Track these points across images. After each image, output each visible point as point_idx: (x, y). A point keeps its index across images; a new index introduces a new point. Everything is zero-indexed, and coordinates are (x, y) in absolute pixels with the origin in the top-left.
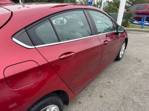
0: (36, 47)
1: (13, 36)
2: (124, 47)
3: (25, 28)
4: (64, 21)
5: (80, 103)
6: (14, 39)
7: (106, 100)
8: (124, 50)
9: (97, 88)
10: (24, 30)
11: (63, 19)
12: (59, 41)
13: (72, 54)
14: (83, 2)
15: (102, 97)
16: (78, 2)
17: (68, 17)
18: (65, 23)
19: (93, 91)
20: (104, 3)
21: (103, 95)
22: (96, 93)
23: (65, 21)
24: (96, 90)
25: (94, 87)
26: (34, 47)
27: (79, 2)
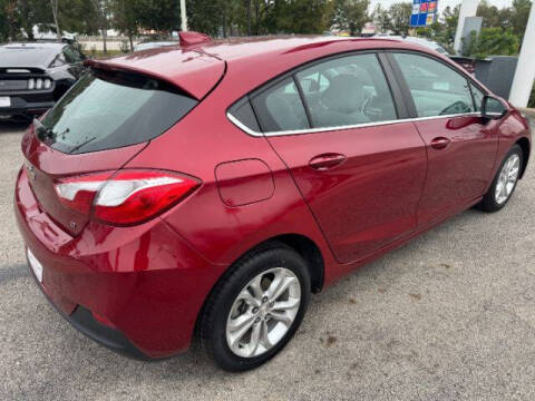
0: (267, 134)
1: (228, 109)
2: (516, 170)
3: (248, 94)
4: (321, 84)
5: (352, 301)
6: (229, 115)
7: (429, 305)
8: (514, 178)
9: (406, 275)
10: (246, 99)
11: (319, 78)
12: (311, 127)
13: (339, 157)
14: (389, 16)
15: (418, 297)
16: (372, 16)
17: (334, 72)
18: (322, 89)
19: (392, 280)
20: (467, 19)
21: (423, 293)
22: (403, 287)
23: (325, 83)
24: (403, 279)
25: (399, 272)
26: (261, 134)
27: (376, 16)
